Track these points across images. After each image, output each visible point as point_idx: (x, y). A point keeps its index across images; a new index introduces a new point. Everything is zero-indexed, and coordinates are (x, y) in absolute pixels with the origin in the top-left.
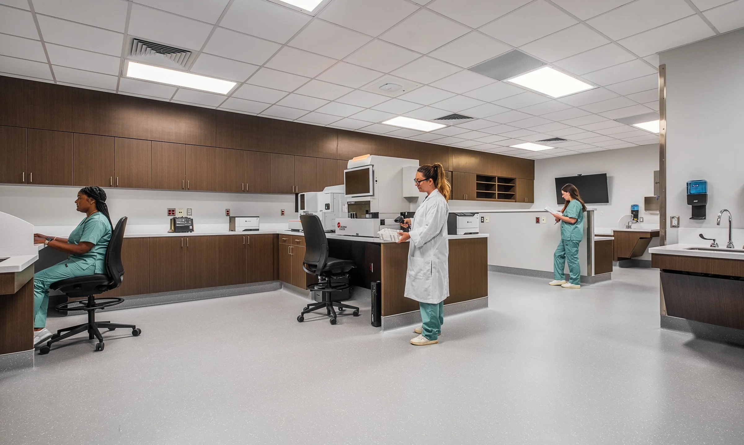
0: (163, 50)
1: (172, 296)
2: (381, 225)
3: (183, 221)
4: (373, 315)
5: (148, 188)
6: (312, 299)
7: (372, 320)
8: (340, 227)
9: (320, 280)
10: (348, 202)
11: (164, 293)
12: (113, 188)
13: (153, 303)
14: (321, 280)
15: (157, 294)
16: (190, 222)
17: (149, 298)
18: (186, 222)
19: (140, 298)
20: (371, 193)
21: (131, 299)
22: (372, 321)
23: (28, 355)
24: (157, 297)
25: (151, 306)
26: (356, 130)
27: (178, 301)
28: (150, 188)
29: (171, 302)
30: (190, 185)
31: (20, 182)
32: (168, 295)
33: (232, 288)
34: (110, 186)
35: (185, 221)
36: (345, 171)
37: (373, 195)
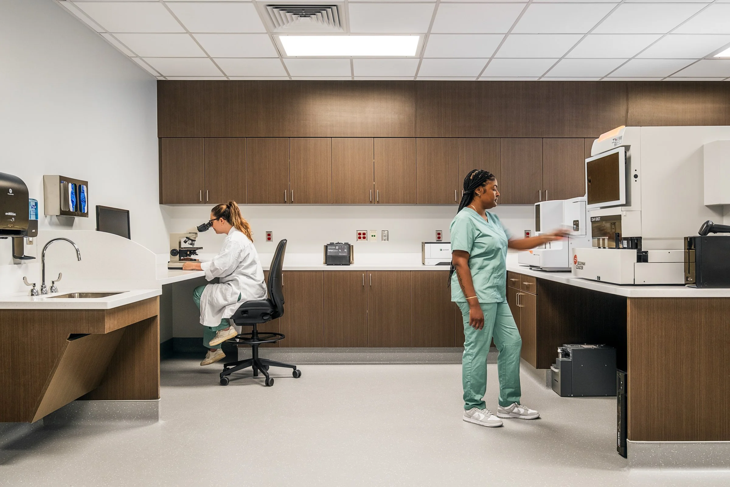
0: (305, 12)
1: (352, 354)
2: (637, 262)
3: (337, 249)
4: (619, 433)
5: (327, 203)
6: (547, 386)
7: (618, 442)
8: (577, 264)
9: (560, 356)
10: (591, 218)
11: (343, 348)
12: (289, 204)
13: (330, 361)
14: (562, 355)
15: (334, 349)
16: (345, 250)
17: (325, 354)
18: (340, 250)
19: (314, 352)
20: (622, 200)
21: (305, 352)
22: (618, 444)
23: (154, 405)
24: (334, 354)
25: (327, 364)
26: (665, 78)
27: (360, 362)
28: (330, 203)
29: (351, 362)
30: (380, 196)
31: (198, 202)
32: (347, 352)
33: (435, 352)
34: (285, 202)
35: (338, 249)
36: (588, 160)
37: (628, 203)
